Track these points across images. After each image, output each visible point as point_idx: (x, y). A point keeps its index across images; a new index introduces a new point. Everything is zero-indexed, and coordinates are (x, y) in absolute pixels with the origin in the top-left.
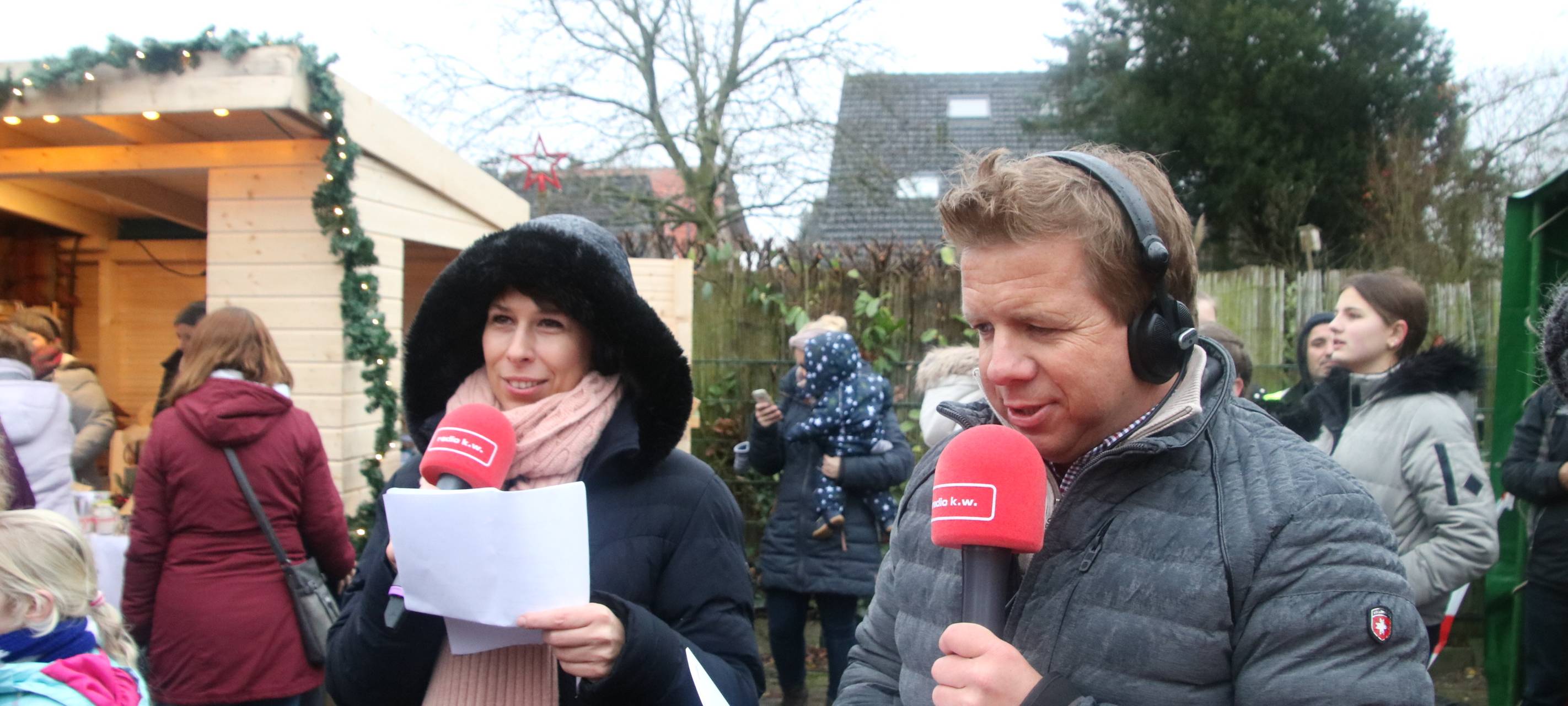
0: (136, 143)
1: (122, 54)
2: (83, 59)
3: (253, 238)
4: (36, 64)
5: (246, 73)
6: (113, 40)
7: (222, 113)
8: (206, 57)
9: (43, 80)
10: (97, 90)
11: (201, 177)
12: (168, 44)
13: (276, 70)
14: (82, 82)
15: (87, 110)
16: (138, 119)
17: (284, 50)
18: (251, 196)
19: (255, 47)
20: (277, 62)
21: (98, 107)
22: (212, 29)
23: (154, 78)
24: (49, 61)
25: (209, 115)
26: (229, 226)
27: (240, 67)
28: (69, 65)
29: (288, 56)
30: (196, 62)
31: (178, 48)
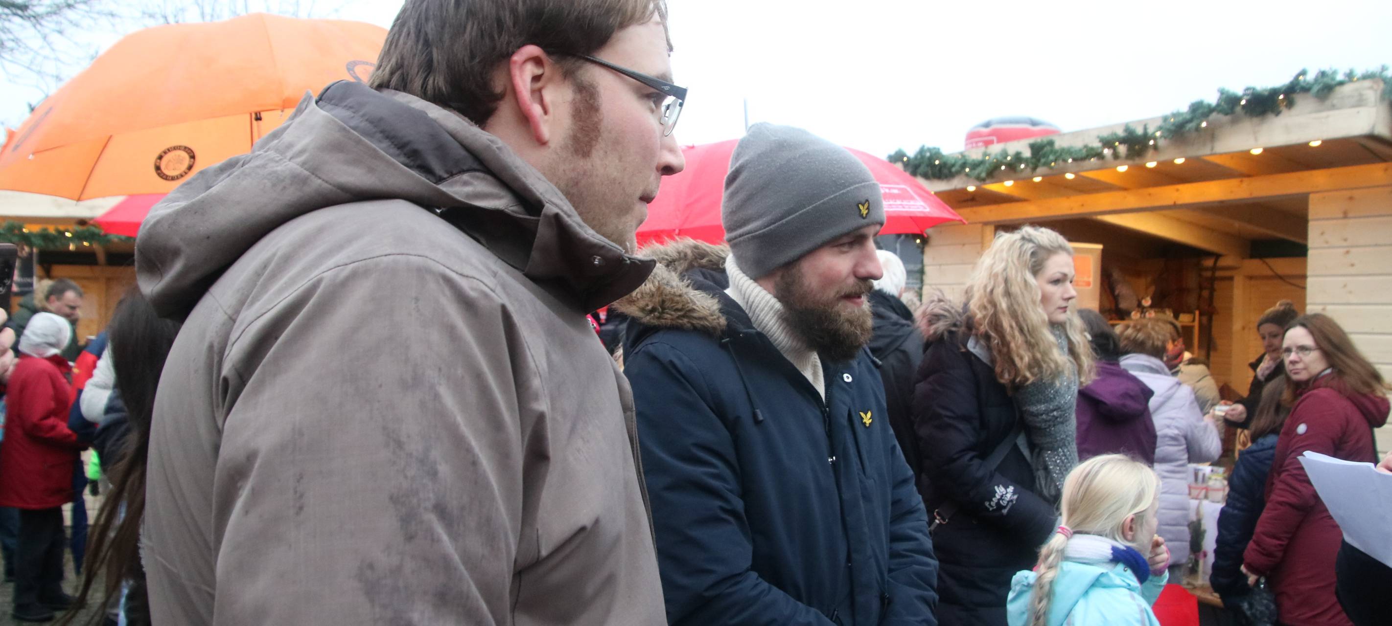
0: (1249, 176)
1: (1229, 104)
2: (1199, 110)
3: (1348, 252)
4: (1165, 119)
5: (1333, 107)
6: (1222, 92)
7: (1315, 144)
8: (1299, 99)
9: (1169, 131)
10: (1211, 134)
11: (1302, 200)
12: (1266, 90)
13: (1360, 102)
14: (1198, 129)
15: (1203, 151)
16: (1246, 155)
17: (1367, 83)
18: (1345, 216)
19: (1341, 83)
20: (1361, 95)
21: (1212, 149)
22: (1303, 73)
23: (1256, 120)
24: (1174, 115)
25: (1304, 147)
26: (1327, 242)
27: (1328, 103)
28: (1188, 117)
29: (1371, 88)
30: (1290, 104)
31: (1274, 93)
